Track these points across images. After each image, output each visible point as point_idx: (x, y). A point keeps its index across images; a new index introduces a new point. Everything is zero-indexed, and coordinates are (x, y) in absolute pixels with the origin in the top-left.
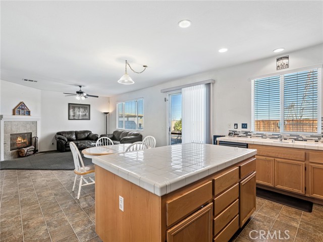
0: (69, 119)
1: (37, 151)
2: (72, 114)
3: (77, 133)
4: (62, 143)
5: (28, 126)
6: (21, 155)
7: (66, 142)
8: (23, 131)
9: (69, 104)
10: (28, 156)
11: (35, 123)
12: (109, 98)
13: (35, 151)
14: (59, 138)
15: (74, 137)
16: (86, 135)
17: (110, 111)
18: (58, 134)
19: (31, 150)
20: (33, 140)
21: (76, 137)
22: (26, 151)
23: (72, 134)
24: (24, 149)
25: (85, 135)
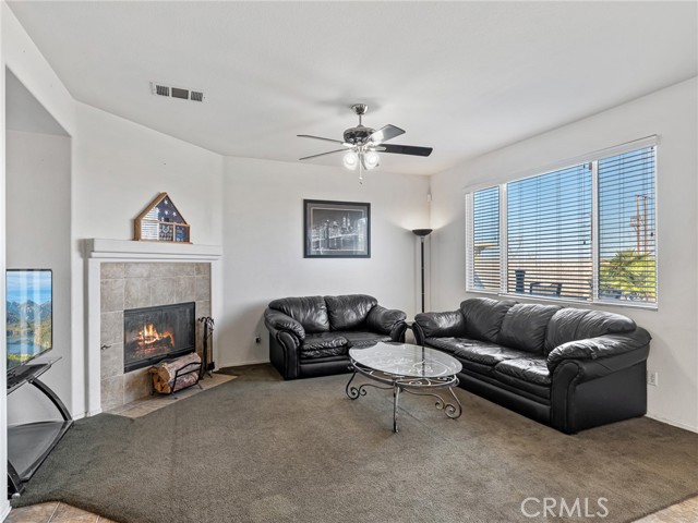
0: (306, 255)
1: (212, 366)
2: (314, 236)
3: (331, 305)
4: (288, 347)
5: (184, 280)
6: (158, 387)
7: (302, 342)
8: (165, 297)
9: (306, 202)
10: (180, 391)
11: (205, 269)
12: (428, 177)
13: (206, 368)
14: (279, 326)
15: (322, 320)
16: (363, 313)
17: (436, 223)
18: (276, 306)
19: (189, 368)
20: (200, 330)
21: (330, 319)
22: (172, 375)
23: (317, 309)
24: (166, 366)
25: (358, 314)
